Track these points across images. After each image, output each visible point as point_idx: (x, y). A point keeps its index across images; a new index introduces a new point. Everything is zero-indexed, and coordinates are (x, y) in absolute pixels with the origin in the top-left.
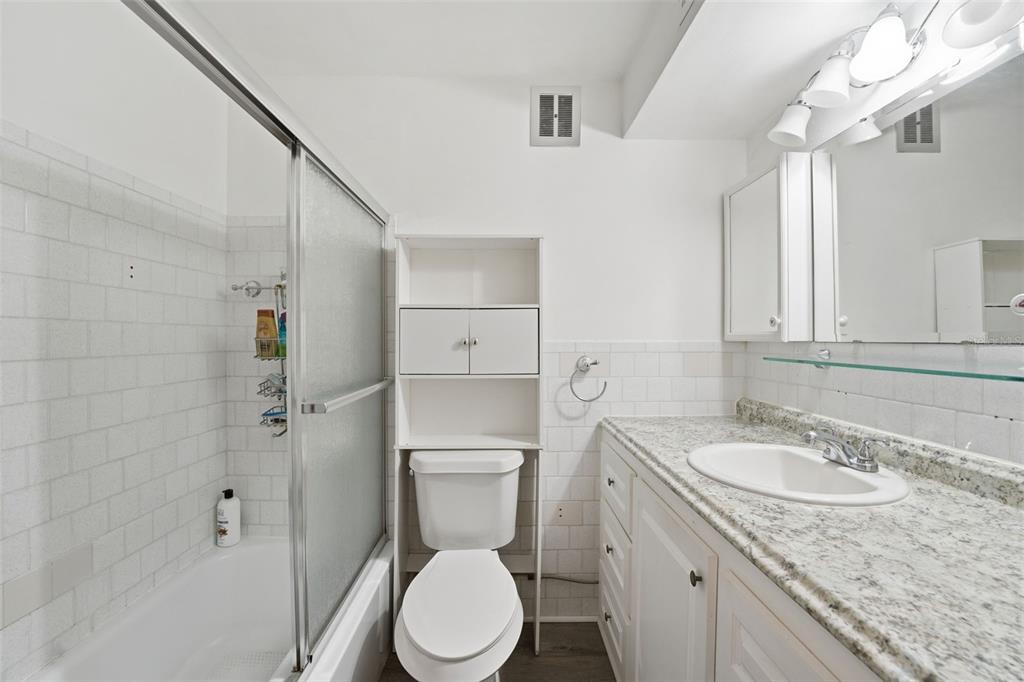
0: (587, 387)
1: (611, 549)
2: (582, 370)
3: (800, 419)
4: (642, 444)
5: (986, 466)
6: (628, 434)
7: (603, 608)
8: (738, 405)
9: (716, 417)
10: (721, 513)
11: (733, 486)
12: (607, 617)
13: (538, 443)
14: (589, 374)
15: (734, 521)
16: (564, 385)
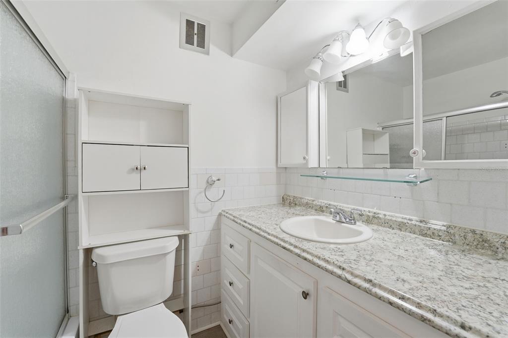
0: (213, 193)
1: (232, 283)
2: (210, 184)
3: (314, 203)
4: (253, 223)
5: (393, 217)
6: (242, 218)
7: (225, 316)
8: (283, 198)
9: (274, 204)
10: (319, 258)
11: (313, 241)
12: (230, 322)
13: (188, 230)
14: (214, 186)
15: (328, 261)
16: (200, 193)
